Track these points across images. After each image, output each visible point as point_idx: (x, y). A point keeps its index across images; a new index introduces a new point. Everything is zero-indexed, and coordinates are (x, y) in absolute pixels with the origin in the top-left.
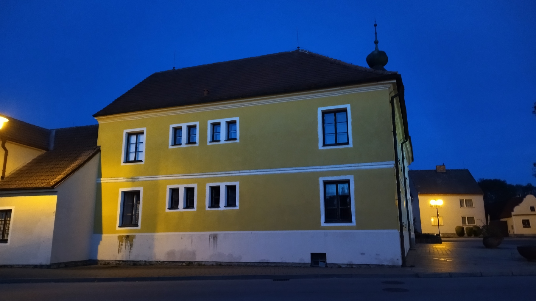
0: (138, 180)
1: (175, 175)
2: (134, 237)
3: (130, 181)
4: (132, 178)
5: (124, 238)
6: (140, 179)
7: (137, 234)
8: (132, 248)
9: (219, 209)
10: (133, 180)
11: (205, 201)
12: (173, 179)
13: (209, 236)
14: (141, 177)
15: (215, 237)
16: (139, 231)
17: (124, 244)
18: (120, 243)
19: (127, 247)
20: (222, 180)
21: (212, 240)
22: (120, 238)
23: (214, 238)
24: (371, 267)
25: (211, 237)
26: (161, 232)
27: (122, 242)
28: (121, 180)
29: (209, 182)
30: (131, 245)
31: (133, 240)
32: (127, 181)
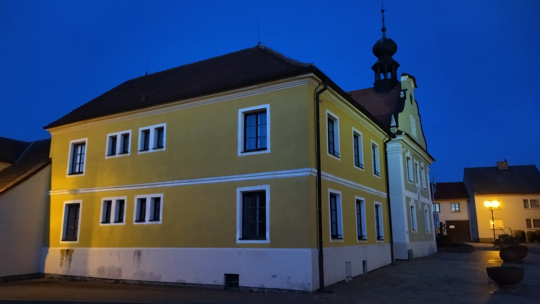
0: (78, 192)
1: (108, 187)
2: (72, 251)
3: (73, 194)
4: (74, 190)
5: (65, 252)
6: (80, 192)
7: (75, 249)
8: (71, 263)
9: (145, 223)
10: (74, 192)
11: (132, 214)
12: (106, 191)
13: (134, 253)
14: (81, 189)
15: (139, 253)
16: (77, 246)
17: (65, 258)
18: (61, 257)
19: (67, 261)
20: (148, 192)
21: (136, 257)
22: (62, 251)
23: (138, 255)
24: (283, 292)
25: (136, 254)
26: (95, 247)
27: (64, 257)
28: (66, 192)
29: (137, 194)
30: (70, 260)
31: (72, 255)
32: (70, 194)
